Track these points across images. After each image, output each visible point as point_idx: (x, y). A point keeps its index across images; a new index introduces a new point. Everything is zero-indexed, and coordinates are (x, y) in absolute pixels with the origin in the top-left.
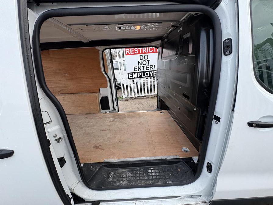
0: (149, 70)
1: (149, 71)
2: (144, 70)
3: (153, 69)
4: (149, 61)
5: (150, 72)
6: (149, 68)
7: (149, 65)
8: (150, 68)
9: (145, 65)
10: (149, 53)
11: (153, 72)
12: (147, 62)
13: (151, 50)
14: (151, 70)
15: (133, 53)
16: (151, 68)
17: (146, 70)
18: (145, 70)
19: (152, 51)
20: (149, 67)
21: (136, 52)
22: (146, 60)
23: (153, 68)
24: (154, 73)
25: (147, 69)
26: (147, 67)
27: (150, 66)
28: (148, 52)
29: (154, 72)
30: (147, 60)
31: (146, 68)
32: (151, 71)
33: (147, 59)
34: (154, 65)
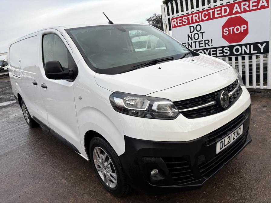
0: (204, 48)
1: (203, 50)
2: (196, 47)
3: (209, 46)
4: (202, 33)
5: (205, 51)
6: (203, 45)
7: (203, 40)
8: (205, 43)
9: (198, 40)
10: (203, 21)
11: (210, 51)
12: (200, 35)
13: (205, 17)
14: (207, 47)
15: (181, 24)
16: (206, 44)
17: (200, 47)
18: (198, 48)
19: (207, 17)
20: (203, 42)
21: (185, 22)
22: (198, 33)
23: (210, 44)
24: (212, 53)
25: (201, 45)
26: (200, 42)
27: (205, 41)
28: (201, 20)
29: (211, 50)
30: (200, 32)
31: (199, 44)
34: (212, 40)
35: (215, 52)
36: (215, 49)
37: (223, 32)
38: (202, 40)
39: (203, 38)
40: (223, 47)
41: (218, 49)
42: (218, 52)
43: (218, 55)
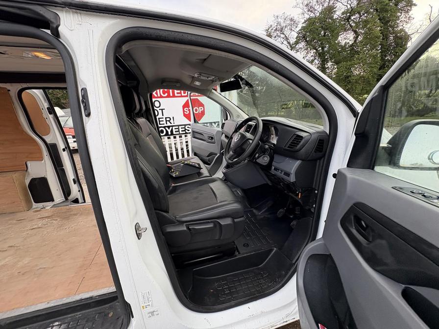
0: (165, 125)
1: (164, 127)
3: (171, 123)
4: (162, 110)
5: (167, 128)
6: (164, 122)
7: (164, 117)
8: (166, 121)
10: (161, 97)
11: (172, 129)
12: (160, 111)
13: (164, 94)
14: (169, 124)
16: (168, 122)
19: (166, 94)
20: (164, 119)
23: (172, 121)
24: (174, 130)
25: (161, 123)
26: (160, 120)
27: (166, 118)
28: (159, 95)
29: (174, 128)
30: (160, 108)
32: (169, 127)
33: (160, 106)
34: (173, 118)
35: (177, 130)
36: (177, 127)
37: (184, 111)
38: (162, 117)
39: (163, 115)
40: (185, 125)
41: (180, 127)
42: (181, 130)
43: (181, 132)
